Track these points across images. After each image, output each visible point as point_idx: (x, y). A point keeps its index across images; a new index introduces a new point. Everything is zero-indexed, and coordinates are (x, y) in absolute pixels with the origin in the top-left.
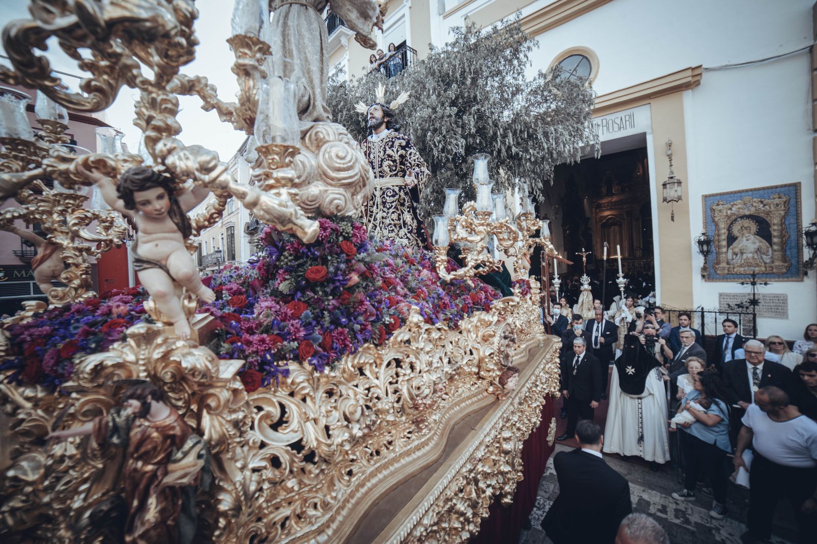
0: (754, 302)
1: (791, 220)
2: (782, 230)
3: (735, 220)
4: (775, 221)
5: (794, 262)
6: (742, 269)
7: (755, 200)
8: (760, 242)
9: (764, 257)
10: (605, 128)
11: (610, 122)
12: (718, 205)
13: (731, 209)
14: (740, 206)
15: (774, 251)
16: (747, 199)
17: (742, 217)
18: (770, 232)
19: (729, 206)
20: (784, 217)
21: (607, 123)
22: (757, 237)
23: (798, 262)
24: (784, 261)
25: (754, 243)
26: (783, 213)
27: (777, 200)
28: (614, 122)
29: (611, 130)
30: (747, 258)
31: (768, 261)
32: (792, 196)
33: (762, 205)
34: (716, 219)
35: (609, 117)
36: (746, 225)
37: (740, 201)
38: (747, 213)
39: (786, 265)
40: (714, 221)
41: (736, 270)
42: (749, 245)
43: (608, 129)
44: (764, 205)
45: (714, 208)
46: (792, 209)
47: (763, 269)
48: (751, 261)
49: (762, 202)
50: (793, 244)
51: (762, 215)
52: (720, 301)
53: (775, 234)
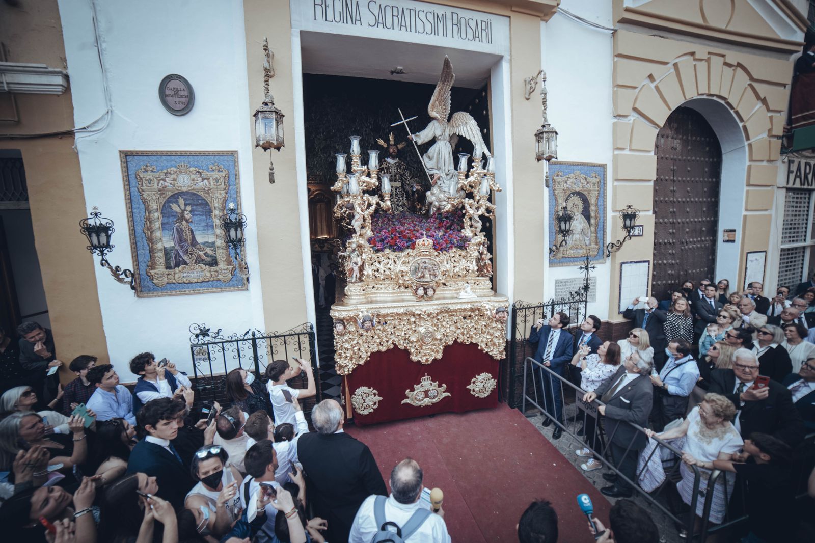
0: (586, 288)
1: (601, 203)
2: (597, 210)
3: (569, 196)
4: (592, 201)
5: (601, 244)
6: (572, 252)
7: (582, 175)
8: (584, 222)
9: (586, 238)
10: (455, 28)
11: (463, 21)
12: (558, 176)
13: (566, 182)
14: (572, 180)
15: (591, 232)
16: (577, 173)
17: (573, 193)
18: (589, 212)
19: (564, 178)
20: (597, 198)
21: (459, 21)
22: (583, 217)
23: (603, 244)
24: (597, 243)
25: (580, 223)
26: (597, 193)
27: (594, 178)
28: (467, 23)
29: (463, 36)
30: (576, 240)
31: (588, 243)
32: (602, 176)
33: (586, 183)
34: (556, 192)
35: (462, 13)
36: (576, 203)
37: (572, 175)
38: (577, 190)
39: (597, 247)
40: (555, 195)
41: (568, 252)
42: (577, 225)
43: (459, 30)
44: (588, 183)
45: (555, 178)
46: (602, 192)
47: (585, 251)
48: (578, 242)
49: (586, 179)
50: (601, 226)
51: (585, 193)
52: (556, 289)
53: (592, 214)
